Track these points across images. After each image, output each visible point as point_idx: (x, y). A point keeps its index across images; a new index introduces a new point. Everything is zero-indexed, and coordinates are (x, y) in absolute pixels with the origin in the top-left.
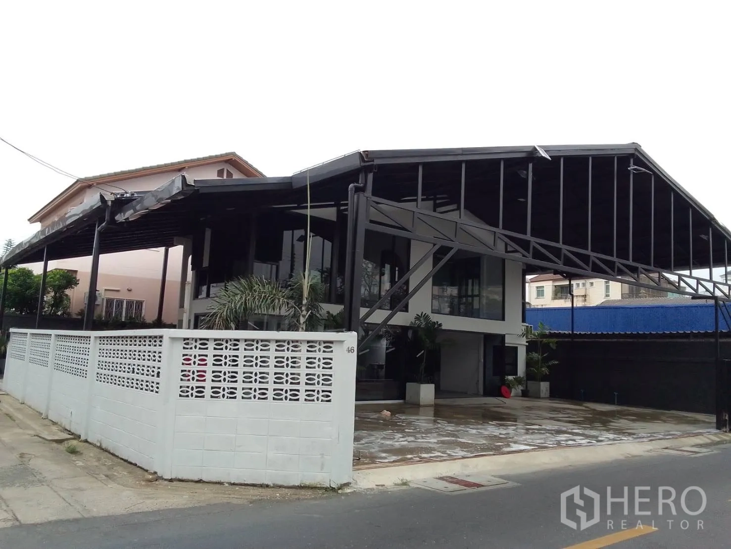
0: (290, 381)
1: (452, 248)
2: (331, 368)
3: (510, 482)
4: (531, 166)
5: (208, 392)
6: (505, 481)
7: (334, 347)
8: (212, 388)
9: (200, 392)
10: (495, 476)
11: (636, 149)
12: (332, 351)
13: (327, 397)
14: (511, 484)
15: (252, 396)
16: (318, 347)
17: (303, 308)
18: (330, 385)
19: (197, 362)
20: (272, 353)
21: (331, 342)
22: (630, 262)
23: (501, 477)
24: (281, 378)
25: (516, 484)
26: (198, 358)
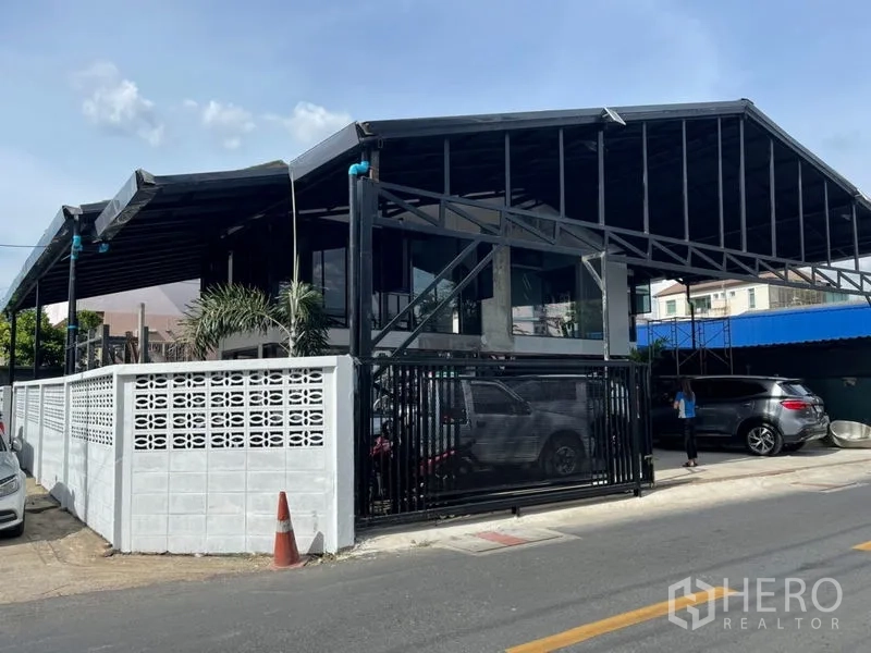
0: (270, 421)
1: (473, 240)
2: (321, 402)
3: (565, 536)
4: (601, 134)
5: (170, 441)
6: (561, 534)
7: (323, 376)
8: (175, 436)
9: (160, 442)
10: (549, 529)
11: (746, 108)
12: (321, 381)
13: (317, 439)
14: (565, 538)
15: (224, 443)
16: (303, 376)
17: (292, 329)
18: (321, 423)
19: (155, 404)
20: (246, 388)
21: (320, 369)
22: (744, 252)
23: (559, 529)
24: (259, 419)
25: (573, 537)
26: (155, 399)
